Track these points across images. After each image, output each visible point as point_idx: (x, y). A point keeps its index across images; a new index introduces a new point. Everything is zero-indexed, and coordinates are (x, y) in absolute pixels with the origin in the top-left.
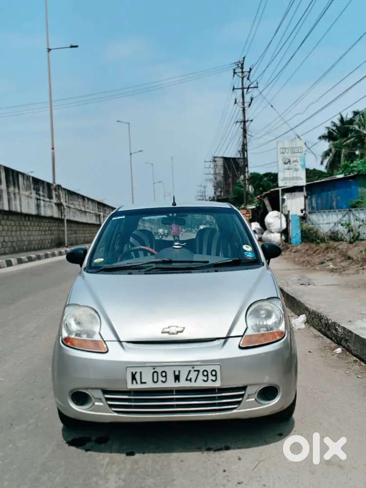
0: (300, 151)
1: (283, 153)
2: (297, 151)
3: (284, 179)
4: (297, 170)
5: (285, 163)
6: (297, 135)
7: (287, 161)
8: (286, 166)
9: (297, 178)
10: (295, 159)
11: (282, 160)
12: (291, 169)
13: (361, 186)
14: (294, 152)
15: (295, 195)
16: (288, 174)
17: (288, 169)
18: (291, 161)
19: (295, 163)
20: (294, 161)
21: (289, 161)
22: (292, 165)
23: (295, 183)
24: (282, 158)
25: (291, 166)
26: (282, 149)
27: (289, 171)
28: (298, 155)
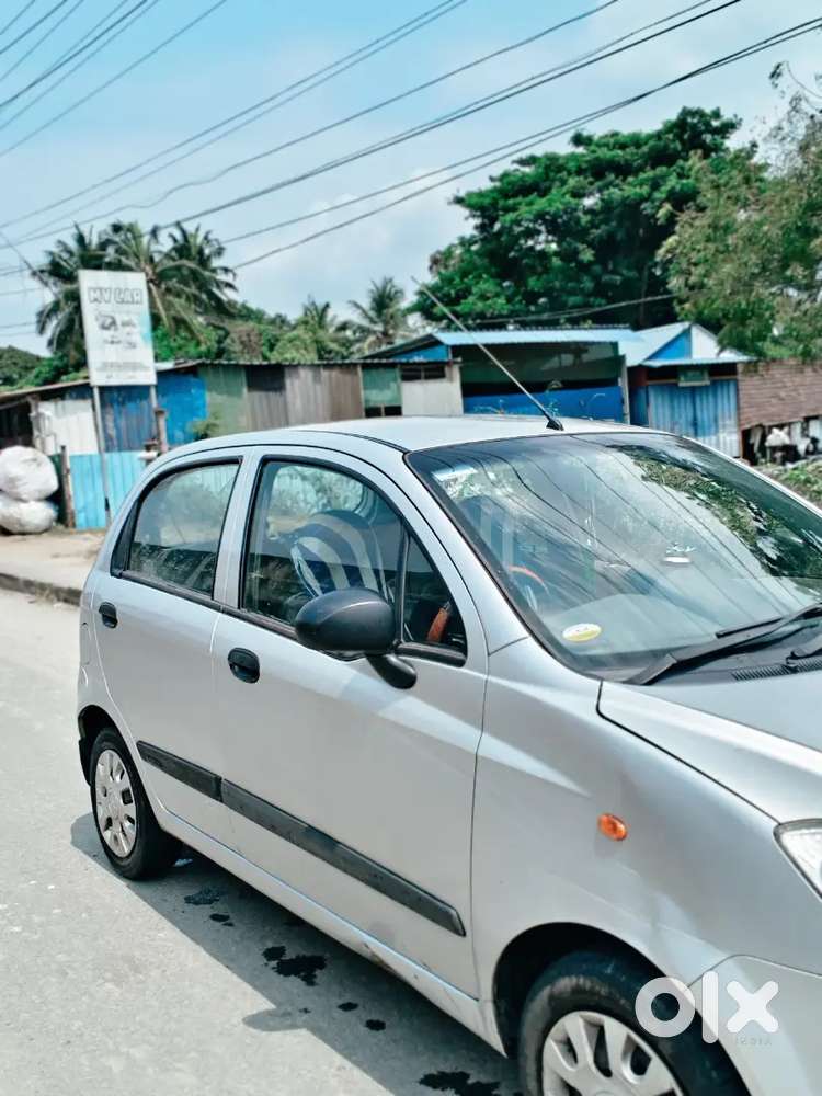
0: (136, 298)
1: (96, 300)
2: (130, 300)
3: (105, 366)
4: (132, 345)
5: (104, 327)
6: (26, 262)
7: (109, 321)
8: (107, 334)
9: (135, 366)
10: (126, 318)
11: (97, 319)
12: (119, 342)
13: (210, 390)
14: (123, 302)
15: (64, 407)
16: (113, 354)
17: (112, 342)
18: (119, 323)
19: (128, 329)
20: (125, 324)
21: (114, 323)
22: (121, 333)
23: (131, 377)
24: (97, 313)
25: (116, 334)
26: (95, 290)
27: (114, 346)
28: (132, 307)
